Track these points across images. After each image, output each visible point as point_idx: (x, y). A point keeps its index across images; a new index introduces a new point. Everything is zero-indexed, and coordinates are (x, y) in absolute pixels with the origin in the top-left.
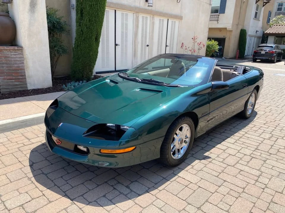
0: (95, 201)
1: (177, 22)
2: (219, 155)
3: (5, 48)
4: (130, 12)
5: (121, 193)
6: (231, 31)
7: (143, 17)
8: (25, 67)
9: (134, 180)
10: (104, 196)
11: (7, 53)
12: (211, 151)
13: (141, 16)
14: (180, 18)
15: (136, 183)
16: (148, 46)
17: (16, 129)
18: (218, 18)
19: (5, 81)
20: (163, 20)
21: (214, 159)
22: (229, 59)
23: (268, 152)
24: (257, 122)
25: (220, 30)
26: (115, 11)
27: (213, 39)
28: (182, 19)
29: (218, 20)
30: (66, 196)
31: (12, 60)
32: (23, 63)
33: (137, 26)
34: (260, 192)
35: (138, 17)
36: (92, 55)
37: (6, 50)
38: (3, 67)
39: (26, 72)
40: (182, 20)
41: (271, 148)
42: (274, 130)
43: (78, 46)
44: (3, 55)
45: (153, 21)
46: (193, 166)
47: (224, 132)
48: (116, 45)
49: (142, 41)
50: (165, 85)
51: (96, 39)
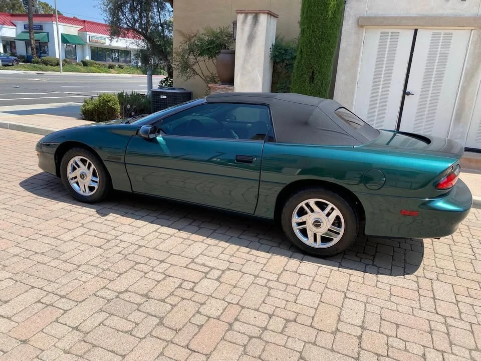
2: (112, 221)
4: (461, 28)
12: (123, 217)
21: (99, 218)
46: (81, 208)
51: (312, 79)
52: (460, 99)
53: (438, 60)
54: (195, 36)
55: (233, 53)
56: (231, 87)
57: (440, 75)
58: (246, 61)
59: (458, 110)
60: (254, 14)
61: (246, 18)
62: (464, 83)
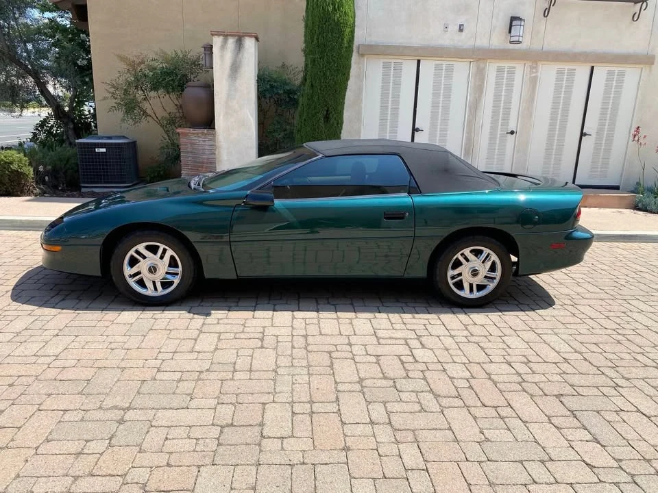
1: (632, 72)
3: (192, 130)
4: (460, 60)
7: (500, 69)
8: (217, 160)
11: (195, 139)
13: (492, 69)
14: (642, 60)
16: (512, 133)
20: (572, 71)
26: (419, 61)
31: (200, 148)
33: (479, 89)
35: (484, 68)
37: (194, 134)
38: (188, 157)
40: (653, 67)
44: (189, 141)
45: (533, 75)
48: (415, 130)
51: (327, 118)
52: (467, 133)
53: (443, 92)
54: (143, 62)
55: (209, 88)
56: (210, 132)
57: (446, 109)
58: (229, 97)
59: (466, 144)
60: (236, 38)
61: (225, 42)
62: (469, 116)
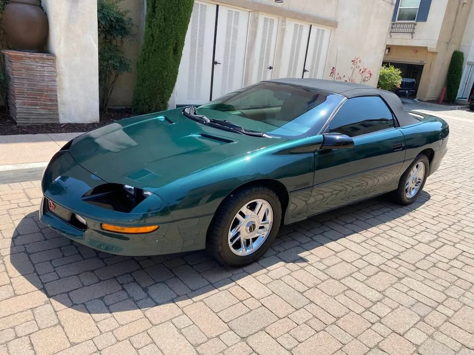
0: (83, 304)
1: (327, 31)
2: (323, 259)
3: (28, 54)
4: (244, 9)
5: (130, 297)
6: (436, 53)
7: (266, 20)
8: (58, 88)
9: (160, 280)
10: (102, 298)
11: (31, 64)
12: (312, 251)
13: (262, 17)
14: (332, 24)
15: (162, 286)
16: (271, 68)
17: (18, 182)
18: (414, 28)
19: (25, 107)
20: (301, 27)
21: (311, 265)
22: (425, 102)
23: (414, 265)
24: (422, 212)
25: (416, 49)
26: (218, 6)
27: (392, 64)
28: (337, 27)
29: (412, 33)
30: (44, 290)
31: (38, 74)
32: (55, 81)
33: (254, 34)
34: (364, 328)
35: (257, 18)
36: (167, 76)
37: (29, 58)
38: (23, 84)
39: (58, 95)
40: (336, 29)
41: (424, 258)
42: (445, 229)
43: (144, 60)
44: (24, 66)
45: (284, 27)
46: (269, 271)
47: (352, 223)
48: (214, 63)
49: (261, 59)
50: (244, 131)
56: (46, 56)
57: (234, 47)
58: (71, 20)
